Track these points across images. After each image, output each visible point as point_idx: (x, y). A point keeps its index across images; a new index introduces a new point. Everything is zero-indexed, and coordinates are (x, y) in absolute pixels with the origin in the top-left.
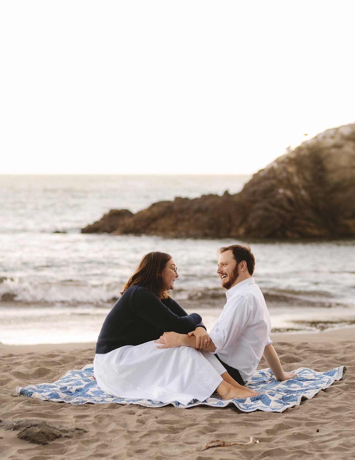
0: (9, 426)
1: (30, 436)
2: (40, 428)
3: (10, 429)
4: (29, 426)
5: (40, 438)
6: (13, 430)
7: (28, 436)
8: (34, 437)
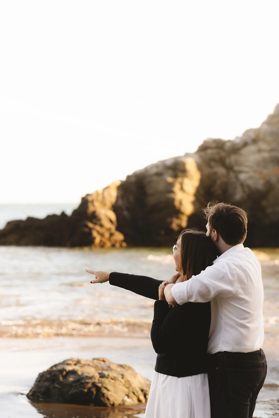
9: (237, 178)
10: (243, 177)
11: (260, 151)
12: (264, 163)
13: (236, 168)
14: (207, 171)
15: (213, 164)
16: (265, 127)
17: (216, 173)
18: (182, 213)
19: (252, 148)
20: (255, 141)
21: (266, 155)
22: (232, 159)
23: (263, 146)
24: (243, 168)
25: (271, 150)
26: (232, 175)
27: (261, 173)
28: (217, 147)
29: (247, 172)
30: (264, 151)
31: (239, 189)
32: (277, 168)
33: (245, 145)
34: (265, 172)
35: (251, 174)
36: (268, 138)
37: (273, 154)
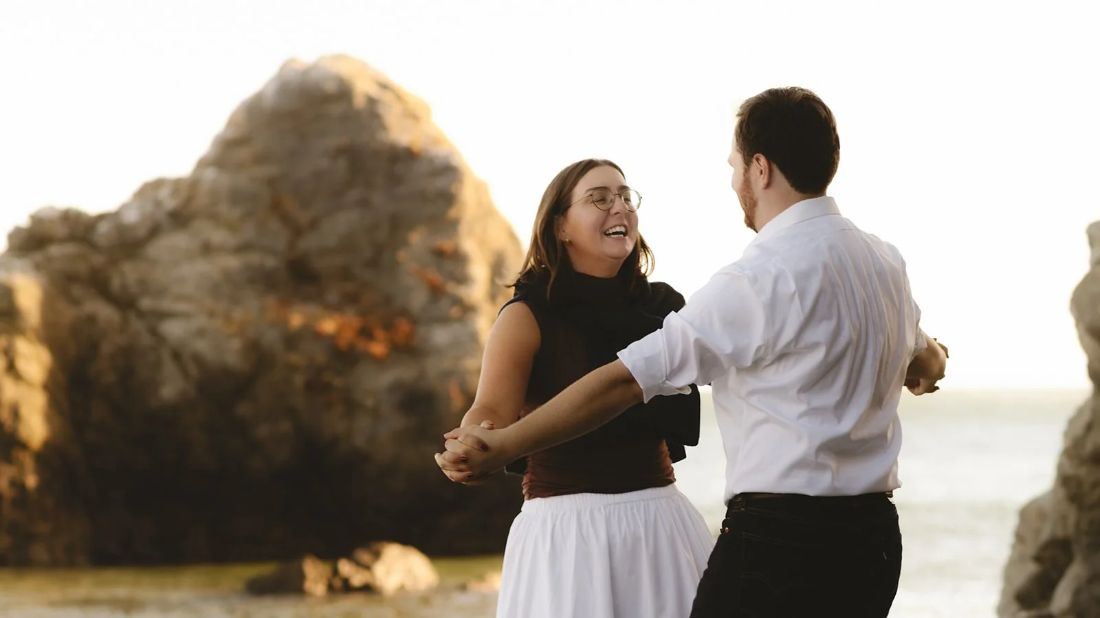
9: (154, 332)
10: (173, 329)
11: (207, 249)
12: (229, 288)
13: (146, 303)
14: (69, 314)
15: (77, 291)
16: (210, 174)
17: (91, 319)
18: (23, 446)
19: (174, 242)
20: (180, 219)
21: (233, 263)
22: (128, 274)
23: (218, 236)
24: (166, 304)
25: (242, 249)
26: (137, 325)
27: (228, 318)
28: (72, 238)
29: (186, 316)
30: (221, 249)
31: (169, 368)
32: (271, 301)
33: (155, 231)
34: (238, 314)
35: (201, 321)
36: (224, 209)
37: (255, 258)
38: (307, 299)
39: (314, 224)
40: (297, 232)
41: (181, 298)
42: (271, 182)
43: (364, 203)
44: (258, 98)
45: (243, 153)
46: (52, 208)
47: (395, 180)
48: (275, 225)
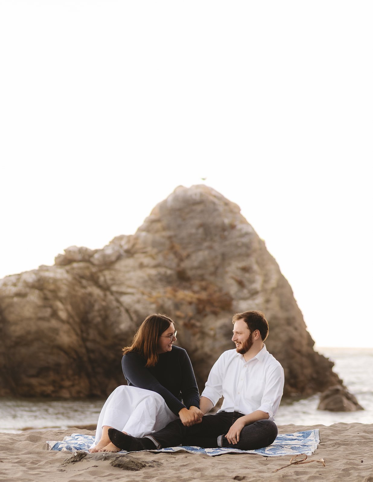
0: (98, 457)
1: (123, 464)
2: (128, 458)
3: (101, 459)
4: (118, 456)
5: (132, 465)
6: (104, 460)
7: (121, 464)
8: (128, 465)
9: (118, 301)
10: (126, 300)
11: (142, 266)
12: (151, 283)
13: (114, 288)
14: (81, 292)
15: (84, 282)
16: (143, 234)
17: (90, 294)
19: (127, 263)
20: (130, 253)
21: (153, 272)
22: (106, 276)
23: (146, 260)
24: (123, 289)
25: (156, 266)
26: (110, 297)
27: (150, 295)
28: (83, 260)
29: (132, 294)
30: (147, 266)
31: (124, 316)
32: (169, 289)
33: (119, 258)
34: (155, 294)
35: (138, 296)
36: (149, 249)
37: (162, 270)
38: (185, 288)
39: (188, 256)
40: (181, 260)
41: (129, 287)
42: (170, 238)
43: (210, 248)
44: (165, 202)
45: (158, 226)
46: (75, 246)
47: (224, 238)
48: (171, 256)
